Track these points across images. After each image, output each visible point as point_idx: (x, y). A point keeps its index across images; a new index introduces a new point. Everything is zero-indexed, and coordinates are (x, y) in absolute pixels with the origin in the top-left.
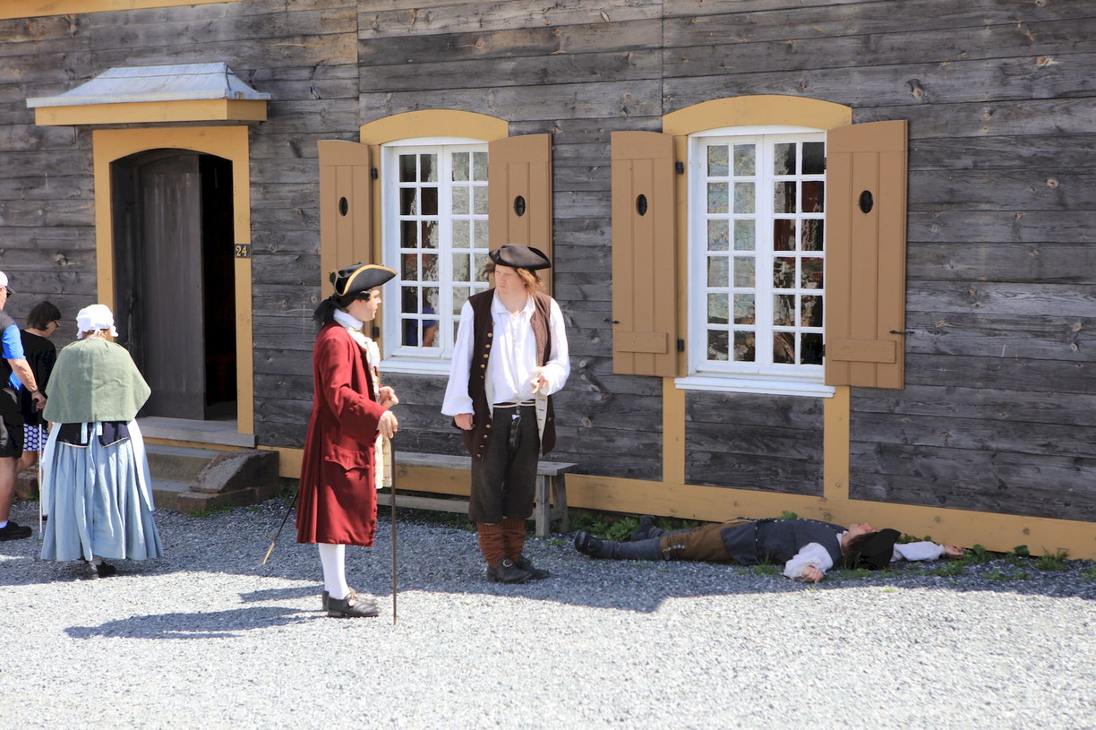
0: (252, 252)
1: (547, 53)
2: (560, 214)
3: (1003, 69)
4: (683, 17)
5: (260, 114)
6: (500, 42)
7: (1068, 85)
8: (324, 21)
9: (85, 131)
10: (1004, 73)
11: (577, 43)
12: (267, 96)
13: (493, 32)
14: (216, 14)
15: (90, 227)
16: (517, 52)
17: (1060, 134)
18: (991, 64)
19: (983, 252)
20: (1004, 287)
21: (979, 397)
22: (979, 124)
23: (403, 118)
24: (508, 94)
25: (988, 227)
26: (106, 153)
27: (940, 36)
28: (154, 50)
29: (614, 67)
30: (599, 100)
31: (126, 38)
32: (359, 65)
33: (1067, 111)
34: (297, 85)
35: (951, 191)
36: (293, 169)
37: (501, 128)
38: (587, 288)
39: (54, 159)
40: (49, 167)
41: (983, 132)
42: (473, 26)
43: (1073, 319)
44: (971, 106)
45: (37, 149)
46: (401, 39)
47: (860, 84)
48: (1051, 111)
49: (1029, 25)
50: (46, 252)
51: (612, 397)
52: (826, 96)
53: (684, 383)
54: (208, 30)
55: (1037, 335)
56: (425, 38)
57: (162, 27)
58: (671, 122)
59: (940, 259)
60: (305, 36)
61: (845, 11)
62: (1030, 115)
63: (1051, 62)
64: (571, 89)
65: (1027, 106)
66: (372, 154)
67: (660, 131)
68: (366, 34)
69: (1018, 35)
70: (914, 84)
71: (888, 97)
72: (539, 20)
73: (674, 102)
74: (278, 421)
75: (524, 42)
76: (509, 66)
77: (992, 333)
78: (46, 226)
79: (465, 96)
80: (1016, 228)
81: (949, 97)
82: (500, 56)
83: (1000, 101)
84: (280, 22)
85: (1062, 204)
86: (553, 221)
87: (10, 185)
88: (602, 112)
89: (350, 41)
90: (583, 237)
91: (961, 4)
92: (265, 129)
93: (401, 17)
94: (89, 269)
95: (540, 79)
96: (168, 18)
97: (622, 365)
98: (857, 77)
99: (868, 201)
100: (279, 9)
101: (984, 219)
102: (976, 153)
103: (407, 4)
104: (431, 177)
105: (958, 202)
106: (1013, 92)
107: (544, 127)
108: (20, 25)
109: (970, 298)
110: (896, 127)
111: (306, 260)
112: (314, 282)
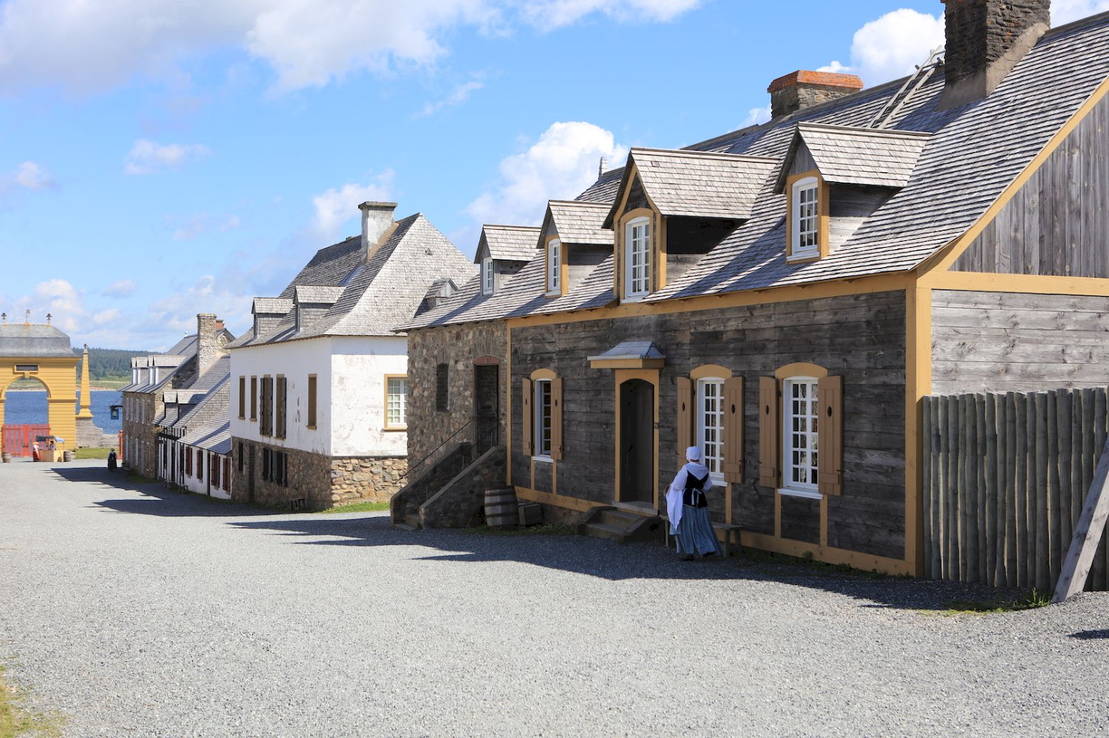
0: (659, 427)
1: (742, 340)
2: (747, 413)
3: (869, 354)
4: (780, 327)
5: (661, 364)
6: (730, 335)
7: (887, 364)
8: (681, 324)
9: (613, 370)
10: (869, 356)
11: (750, 337)
12: (664, 357)
13: (727, 331)
14: (650, 320)
15: (614, 413)
16: (735, 340)
17: (884, 385)
18: (864, 353)
19: (864, 435)
20: (870, 451)
21: (863, 501)
22: (862, 379)
23: (702, 368)
24: (732, 359)
25: (865, 425)
26: (620, 379)
27: (850, 339)
28: (633, 335)
29: (760, 348)
30: (758, 361)
31: (626, 329)
32: (690, 344)
33: (886, 375)
34: (673, 352)
35: (855, 408)
36: (671, 389)
37: (730, 373)
38: (754, 447)
39: (604, 382)
40: (603, 386)
41: (864, 382)
42: (722, 328)
43: (888, 466)
44: (860, 370)
45: (599, 378)
46: (702, 333)
47: (831, 360)
48: (882, 374)
49: (876, 336)
50: (601, 424)
51: (761, 497)
52: (820, 364)
53: (781, 491)
54: (648, 327)
55: (880, 473)
56: (709, 333)
57: (635, 325)
58: (779, 373)
59: (853, 438)
60: (676, 330)
61: (826, 327)
62: (877, 375)
63: (882, 353)
64: (750, 357)
65: (875, 371)
66: (693, 383)
67: (774, 377)
68: (692, 330)
69: (872, 339)
70: (845, 360)
71: (838, 365)
72: (740, 327)
73: (779, 364)
75: (736, 336)
76: (732, 346)
77: (867, 472)
78: (602, 412)
79: (720, 359)
80: (873, 425)
81: (854, 366)
82: (728, 342)
83: (868, 368)
84: (668, 324)
85: (885, 415)
86: (744, 417)
87: (592, 393)
88: (758, 368)
89: (688, 333)
90: (751, 424)
91: (857, 326)
92: (664, 371)
93: (702, 323)
94: (613, 432)
95: (741, 352)
96: (637, 321)
97: (762, 483)
98: (829, 356)
99: (830, 412)
100: (668, 318)
101: (864, 421)
102: (861, 391)
103: (704, 318)
104: (713, 394)
105: (857, 413)
106: (871, 365)
107: (742, 374)
108: (596, 323)
109: (861, 456)
110: (838, 379)
111: (674, 430)
112: (677, 441)
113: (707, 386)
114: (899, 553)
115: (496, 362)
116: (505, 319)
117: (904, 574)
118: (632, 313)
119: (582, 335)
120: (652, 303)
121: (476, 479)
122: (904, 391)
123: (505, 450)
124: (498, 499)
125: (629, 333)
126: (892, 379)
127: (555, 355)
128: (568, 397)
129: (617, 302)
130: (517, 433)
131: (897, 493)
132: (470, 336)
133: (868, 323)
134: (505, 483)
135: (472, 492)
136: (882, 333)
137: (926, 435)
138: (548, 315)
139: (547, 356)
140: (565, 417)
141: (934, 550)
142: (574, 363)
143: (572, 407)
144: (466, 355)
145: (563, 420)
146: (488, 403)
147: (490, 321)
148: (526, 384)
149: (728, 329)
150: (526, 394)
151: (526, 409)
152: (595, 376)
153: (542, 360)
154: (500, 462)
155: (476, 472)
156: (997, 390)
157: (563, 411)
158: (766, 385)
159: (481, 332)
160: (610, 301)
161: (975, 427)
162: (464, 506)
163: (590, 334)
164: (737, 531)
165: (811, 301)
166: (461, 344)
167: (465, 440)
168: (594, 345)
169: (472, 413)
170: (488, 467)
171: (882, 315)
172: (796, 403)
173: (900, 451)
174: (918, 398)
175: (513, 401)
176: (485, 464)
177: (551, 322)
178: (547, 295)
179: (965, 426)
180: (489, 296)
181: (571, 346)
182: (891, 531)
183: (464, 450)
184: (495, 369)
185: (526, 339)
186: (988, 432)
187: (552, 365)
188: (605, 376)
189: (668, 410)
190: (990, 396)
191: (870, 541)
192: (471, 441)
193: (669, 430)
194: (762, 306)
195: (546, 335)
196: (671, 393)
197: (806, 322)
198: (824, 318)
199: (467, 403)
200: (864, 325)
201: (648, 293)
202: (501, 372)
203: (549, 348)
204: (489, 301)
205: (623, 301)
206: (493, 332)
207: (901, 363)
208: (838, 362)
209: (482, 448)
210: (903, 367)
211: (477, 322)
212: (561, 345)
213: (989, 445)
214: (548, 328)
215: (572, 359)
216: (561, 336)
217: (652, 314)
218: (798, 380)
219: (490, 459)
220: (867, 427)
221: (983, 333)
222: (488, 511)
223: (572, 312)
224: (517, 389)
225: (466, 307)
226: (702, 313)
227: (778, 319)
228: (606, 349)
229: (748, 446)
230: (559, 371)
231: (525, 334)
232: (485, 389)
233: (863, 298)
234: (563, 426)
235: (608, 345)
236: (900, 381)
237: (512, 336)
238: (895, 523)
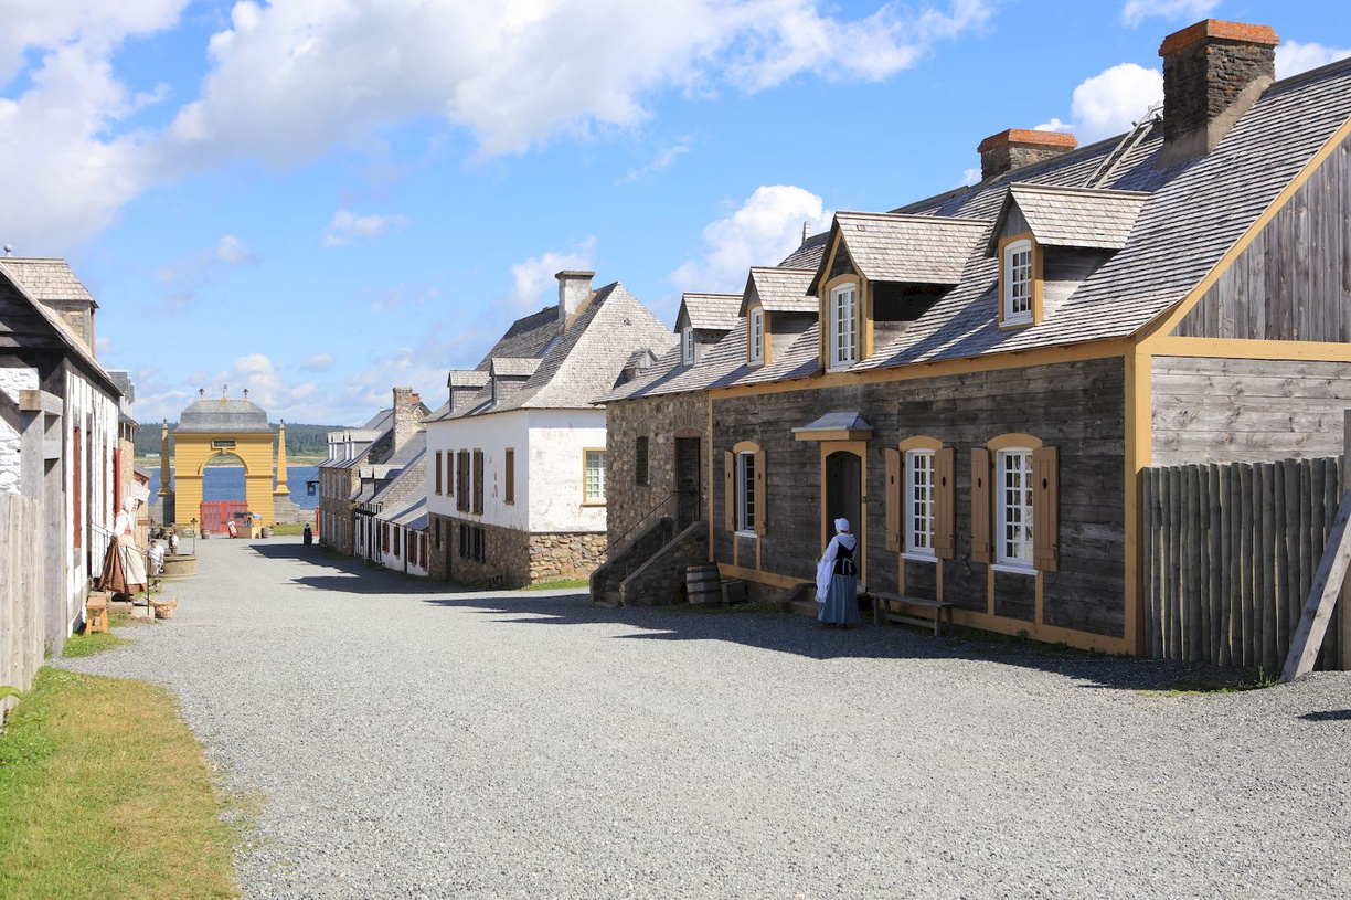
0: (867, 501)
1: (953, 410)
2: (959, 486)
3: (1086, 424)
4: (993, 396)
5: (869, 436)
6: (940, 405)
7: (1105, 433)
8: (889, 394)
9: (819, 442)
10: (1086, 426)
11: (961, 407)
12: (871, 428)
13: (937, 401)
14: (857, 390)
15: (820, 486)
16: (946, 410)
17: (1102, 456)
19: (1082, 508)
20: (1088, 525)
21: (1081, 577)
22: (1079, 449)
23: (911, 439)
24: (942, 429)
25: (1082, 498)
26: (826, 451)
27: (1067, 409)
28: (839, 406)
29: (972, 418)
30: (970, 432)
31: (831, 400)
32: (899, 414)
33: (1104, 445)
34: (881, 423)
35: (1072, 480)
36: (879, 462)
37: (940, 445)
38: (966, 521)
39: (810, 454)
40: (809, 459)
41: (1080, 453)
42: (932, 398)
43: (1107, 541)
44: (1077, 441)
45: (804, 450)
46: (910, 403)
47: (1045, 430)
48: (1099, 444)
49: (1093, 405)
50: (806, 498)
51: (973, 573)
52: (1035, 435)
53: (994, 567)
54: (855, 397)
55: (1098, 548)
56: (918, 403)
57: (841, 395)
58: (991, 444)
59: (1069, 512)
60: (883, 401)
61: (1040, 396)
62: (1094, 446)
63: (1099, 422)
64: (960, 428)
65: (1093, 442)
66: (902, 455)
67: (987, 448)
68: (901, 400)
69: (1090, 409)
70: (1060, 430)
71: (1053, 436)
72: (951, 396)
73: (991, 435)
74: (874, 580)
75: (946, 406)
76: (942, 416)
77: (1084, 547)
78: (807, 485)
79: (930, 430)
80: (1091, 498)
81: (1071, 436)
82: (939, 412)
83: (1085, 438)
84: (876, 394)
85: (1103, 487)
86: (955, 490)
87: (797, 466)
88: (970, 439)
89: (896, 403)
90: (963, 497)
91: (1073, 394)
92: (871, 443)
93: (911, 393)
94: (819, 506)
95: (952, 423)
96: (843, 391)
97: (974, 558)
98: (1044, 426)
99: (1045, 484)
100: (875, 387)
101: (1082, 493)
102: (1079, 463)
103: (913, 387)
104: (923, 467)
105: (1074, 485)
106: (1089, 435)
107: (953, 445)
108: (801, 393)
109: (1078, 530)
110: (1053, 449)
111: (882, 504)
112: (885, 516)
113: (917, 458)
114: (1118, 631)
115: (698, 435)
116: (707, 391)
117: (1123, 653)
118: (838, 383)
119: (786, 406)
120: (858, 373)
121: (677, 555)
122: (1123, 462)
123: (707, 525)
124: (700, 576)
125: (835, 403)
126: (1110, 449)
127: (758, 427)
128: (772, 470)
129: (822, 371)
130: (720, 508)
131: (1117, 569)
132: (671, 408)
133: (1085, 391)
134: (707, 559)
135: (673, 569)
136: (1099, 402)
137: (1146, 508)
138: (751, 385)
139: (750, 427)
140: (769, 491)
141: (1155, 627)
142: (778, 435)
143: (777, 480)
144: (667, 427)
145: (767, 494)
146: (689, 477)
147: (692, 392)
148: (728, 457)
149: (939, 398)
150: (729, 468)
151: (729, 482)
152: (800, 448)
153: (745, 432)
154: (703, 538)
155: (677, 548)
156: (1221, 460)
157: (767, 485)
158: (978, 456)
159: (681, 404)
160: (814, 370)
161: (1198, 500)
162: (665, 583)
163: (794, 405)
164: (948, 608)
165: (1025, 369)
166: (661, 417)
167: (666, 516)
168: (799, 416)
169: (673, 487)
170: (690, 543)
171: (1099, 383)
172: (1009, 476)
173: (1119, 525)
174: (1138, 470)
175: (715, 474)
176: (686, 540)
177: (754, 392)
178: (750, 365)
179: (1187, 498)
180: (690, 367)
181: (775, 417)
182: (1109, 608)
183: (665, 525)
184: (697, 441)
185: (728, 410)
186: (1212, 504)
187: (756, 437)
188: (810, 448)
189: (876, 484)
190: (1214, 467)
191: (1088, 619)
192: (672, 517)
193: (877, 503)
194: (973, 374)
195: (749, 407)
196: (879, 466)
197: (1020, 390)
198: (1038, 386)
199: (667, 477)
200: (1081, 394)
201: (854, 361)
202: (702, 444)
203: (752, 419)
204: (690, 372)
205: (828, 371)
206: (694, 404)
207: (1121, 432)
208: (1053, 432)
209: (684, 522)
210: (1122, 437)
211: (678, 394)
212: (765, 417)
213: (1213, 518)
214: (750, 399)
215: (776, 431)
216: (765, 407)
217: (858, 384)
218: (1012, 451)
219: (692, 534)
220: (1084, 500)
221: (1206, 401)
222: (690, 588)
223: (776, 382)
224: (719, 462)
225: (666, 378)
226: (910, 382)
227: (991, 388)
228: (811, 421)
229: (959, 520)
230: (763, 444)
231: (727, 405)
232: (687, 463)
233: (1079, 365)
234: (767, 500)
235: (813, 416)
236: (1119, 452)
237: (714, 408)
238: (1115, 600)
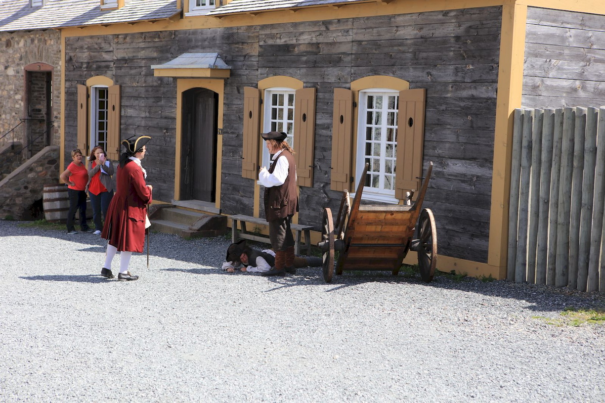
0: (223, 133)
1: (316, 54)
2: (318, 122)
3: (456, 69)
4: (359, 41)
5: (227, 75)
6: (303, 48)
7: (476, 77)
8: (249, 37)
9: (175, 79)
10: (457, 70)
11: (325, 50)
12: (230, 67)
13: (300, 44)
14: (216, 33)
15: (174, 119)
16: (308, 53)
17: (473, 98)
18: (452, 67)
19: (447, 145)
20: (454, 161)
21: (443, 207)
22: (448, 92)
23: (272, 79)
24: (303, 71)
25: (449, 135)
26: (182, 87)
27: (437, 54)
28: (197, 47)
29: (336, 61)
30: (332, 74)
31: (189, 41)
32: (259, 56)
33: (475, 88)
34: (240, 63)
35: (439, 119)
36: (237, 98)
37: (301, 84)
38: (325, 153)
39: (165, 90)
40: (164, 93)
41: (449, 95)
42: (294, 42)
43: (473, 176)
44: (446, 84)
45: (160, 86)
46: (272, 46)
47: (412, 73)
48: (470, 88)
49: (465, 51)
50: (161, 129)
52: (401, 77)
54: (213, 39)
55: (463, 181)
56: (279, 46)
57: (200, 37)
58: (354, 85)
59: (434, 148)
61: (409, 42)
62: (464, 89)
63: (471, 67)
64: (323, 69)
65: (463, 85)
66: (260, 93)
67: (350, 89)
68: (262, 43)
69: (461, 55)
70: (429, 74)
71: (420, 79)
72: (314, 40)
73: (355, 76)
74: (228, 203)
75: (309, 49)
76: (304, 58)
77: (449, 180)
78: (161, 118)
79: (291, 71)
80: (458, 136)
81: (439, 80)
82: (301, 55)
83: (455, 82)
84: (235, 37)
85: (472, 127)
86: (315, 125)
87: (152, 100)
88: (332, 79)
89: (256, 46)
90: (324, 132)
91: (444, 41)
92: (229, 81)
93: (272, 37)
94: (173, 136)
95: (314, 65)
96: (202, 34)
97: (333, 187)
98: (411, 70)
99: (411, 122)
100: (235, 31)
101: (448, 132)
102: (447, 104)
103: (274, 31)
104: (282, 104)
105: (440, 124)
106: (459, 79)
107: (314, 85)
108: (157, 34)
109: (442, 164)
110: (421, 92)
111: (239, 137)
112: (241, 146)
113: (275, 96)
114: (482, 256)
115: (48, 69)
116: (60, 29)
117: (487, 276)
118: (197, 26)
119: (142, 45)
120: (220, 16)
121: (31, 175)
122: (495, 104)
123: (57, 150)
124: (56, 195)
125: (193, 44)
126: (482, 92)
127: (112, 64)
128: (124, 103)
129: (181, 15)
130: (71, 135)
131: (484, 201)
132: (22, 44)
133: (458, 38)
135: (26, 188)
136: (472, 48)
137: (516, 146)
138: (106, 25)
139: (103, 64)
140: (122, 121)
141: (519, 254)
142: (133, 72)
143: (130, 112)
144: (17, 61)
145: (120, 124)
146: (38, 107)
147: (44, 30)
148: (81, 90)
149: (300, 42)
150: (81, 99)
151: (81, 113)
152: (155, 84)
153: (99, 68)
154: (53, 161)
155: (30, 169)
156: (574, 105)
157: (121, 117)
158: (341, 98)
159: (33, 41)
160: (174, 13)
161: (572, 141)
162: (19, 201)
163: (151, 45)
164: (307, 231)
165: (394, 16)
166: (11, 51)
167: (15, 140)
168: (155, 55)
169: (23, 114)
170: (42, 165)
171: (473, 30)
173: (488, 161)
174: (510, 112)
175: (67, 105)
176: (39, 162)
177: (109, 32)
178: (103, 7)
179: (561, 139)
180: (38, 8)
181: (131, 55)
182: (472, 235)
183: (14, 148)
184: (48, 76)
185: (82, 48)
186: (588, 145)
187: (110, 73)
188: (166, 86)
189: (233, 118)
190: (592, 110)
191: (449, 244)
192: (22, 141)
193: (234, 136)
194: (339, 21)
195: (103, 45)
196: (236, 102)
197: (388, 36)
198: (408, 33)
199: (17, 106)
200: (452, 40)
201: (214, 6)
202: (54, 78)
203: (106, 57)
204: (39, 12)
205: (186, 14)
206: (45, 41)
207: (494, 77)
208: (421, 75)
209: (33, 148)
210: (495, 81)
211: (29, 31)
212: (120, 54)
213: (588, 158)
214: (105, 39)
215: (131, 68)
216: (120, 46)
217: (219, 27)
219: (44, 157)
220: (451, 137)
221: (566, 52)
222: (46, 206)
223: (133, 23)
224: (71, 95)
225: (16, 17)
226: (272, 26)
227: (356, 34)
228: (168, 60)
229: (317, 152)
230: (117, 79)
231: (80, 43)
232: (36, 94)
233: (452, 14)
234: (120, 129)
235: (169, 55)
236: (492, 95)
237: (67, 45)
238: (481, 228)
